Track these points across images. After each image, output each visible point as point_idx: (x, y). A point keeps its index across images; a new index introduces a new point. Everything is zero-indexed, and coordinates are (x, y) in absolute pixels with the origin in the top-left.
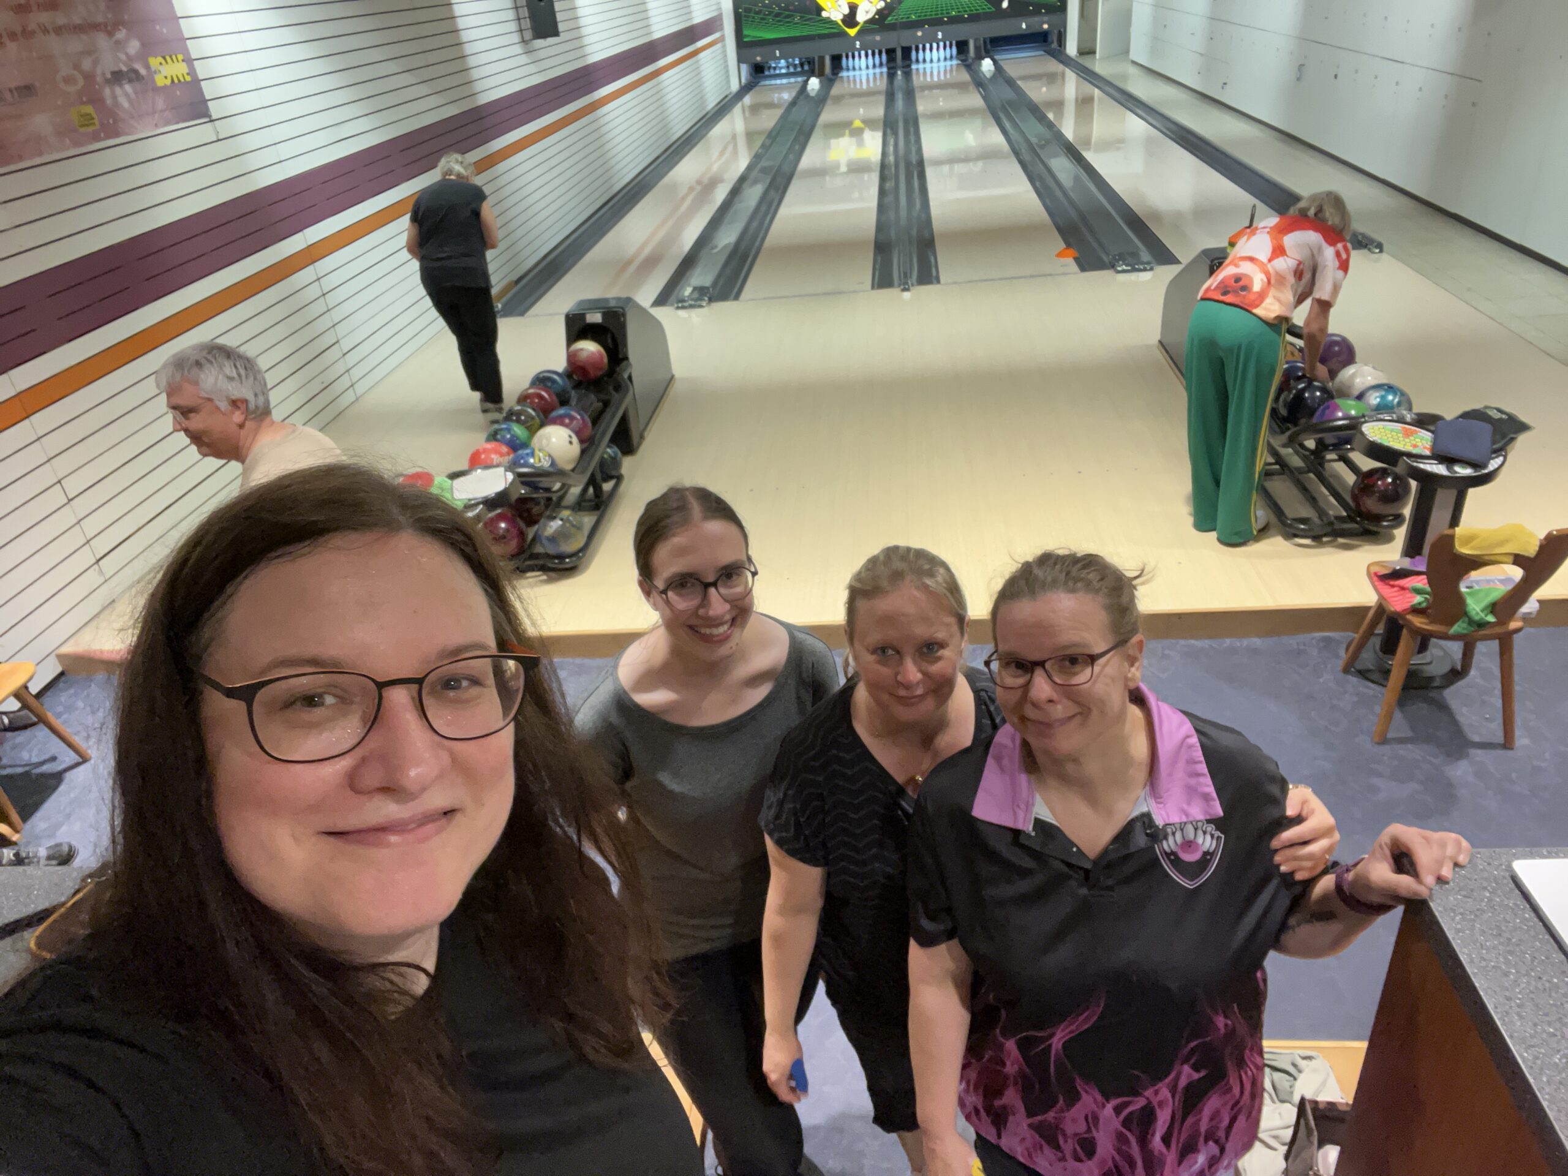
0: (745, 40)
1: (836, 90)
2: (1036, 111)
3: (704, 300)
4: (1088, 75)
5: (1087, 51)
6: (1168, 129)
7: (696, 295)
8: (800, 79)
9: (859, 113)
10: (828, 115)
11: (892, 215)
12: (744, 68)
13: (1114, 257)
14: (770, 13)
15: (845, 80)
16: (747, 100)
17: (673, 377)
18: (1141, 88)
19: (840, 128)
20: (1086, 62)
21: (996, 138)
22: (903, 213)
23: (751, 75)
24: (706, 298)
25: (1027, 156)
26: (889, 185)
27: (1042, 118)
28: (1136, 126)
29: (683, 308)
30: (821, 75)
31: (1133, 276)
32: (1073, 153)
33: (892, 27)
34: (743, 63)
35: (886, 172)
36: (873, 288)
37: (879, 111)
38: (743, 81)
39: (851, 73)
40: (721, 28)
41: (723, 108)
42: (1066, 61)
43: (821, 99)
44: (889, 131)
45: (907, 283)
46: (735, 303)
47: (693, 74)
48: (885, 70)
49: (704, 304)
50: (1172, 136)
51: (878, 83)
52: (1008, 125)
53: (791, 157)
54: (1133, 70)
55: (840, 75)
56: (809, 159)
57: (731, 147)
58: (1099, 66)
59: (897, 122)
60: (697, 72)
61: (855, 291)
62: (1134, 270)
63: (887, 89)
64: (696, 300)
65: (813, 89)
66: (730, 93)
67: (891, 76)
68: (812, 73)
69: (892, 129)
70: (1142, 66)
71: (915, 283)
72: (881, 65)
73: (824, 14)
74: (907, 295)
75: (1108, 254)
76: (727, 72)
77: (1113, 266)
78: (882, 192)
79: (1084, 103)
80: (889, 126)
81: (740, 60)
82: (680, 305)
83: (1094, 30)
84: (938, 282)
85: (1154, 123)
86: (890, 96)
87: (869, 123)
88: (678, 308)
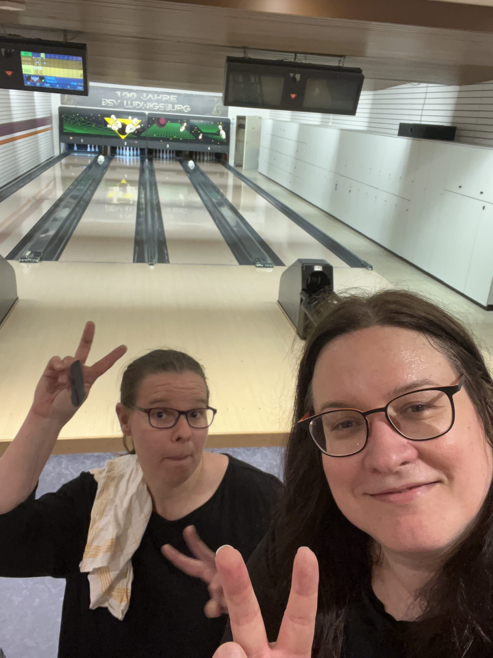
0: (65, 131)
1: (113, 163)
2: (215, 188)
3: (37, 259)
4: (239, 175)
5: (239, 165)
6: (277, 205)
7: (32, 256)
8: (93, 155)
9: (125, 176)
10: (108, 175)
11: (143, 227)
12: (63, 145)
13: (255, 259)
14: (79, 121)
15: (118, 159)
16: (63, 161)
17: (17, 298)
18: (264, 185)
19: (115, 182)
20: (238, 169)
21: (196, 198)
22: (150, 227)
23: (66, 149)
24: (39, 258)
25: (212, 209)
26: (142, 213)
27: (218, 192)
28: (261, 201)
29: (24, 262)
30: (105, 155)
31: (264, 270)
32: (234, 210)
33: (144, 138)
34: (63, 142)
35: (141, 207)
36: (134, 262)
37: (136, 177)
38: (62, 151)
39: (121, 157)
40: (51, 123)
41: (50, 163)
42: (229, 168)
43: (105, 167)
44: (141, 187)
45: (152, 261)
46: (56, 262)
47: (34, 143)
48: (139, 158)
49: (37, 261)
50: (278, 208)
51: (135, 164)
52: (202, 192)
53: (89, 192)
54: (259, 177)
55: (115, 157)
56: (98, 194)
57: (52, 183)
58: (244, 173)
59: (146, 183)
60: (37, 142)
61: (124, 263)
62: (264, 267)
63: (141, 167)
64: (33, 258)
65: (101, 161)
66: (54, 156)
67: (142, 161)
68: (100, 153)
69: (143, 186)
70: (263, 175)
71: (157, 262)
72: (137, 155)
73: (108, 126)
74: (152, 267)
75: (252, 258)
76: (53, 145)
77: (254, 264)
78: (138, 216)
79: (237, 188)
80: (141, 184)
81: (61, 140)
82: (23, 260)
83: (242, 156)
84: (168, 262)
85: (270, 201)
86: (142, 171)
87: (130, 182)
88: (21, 262)
